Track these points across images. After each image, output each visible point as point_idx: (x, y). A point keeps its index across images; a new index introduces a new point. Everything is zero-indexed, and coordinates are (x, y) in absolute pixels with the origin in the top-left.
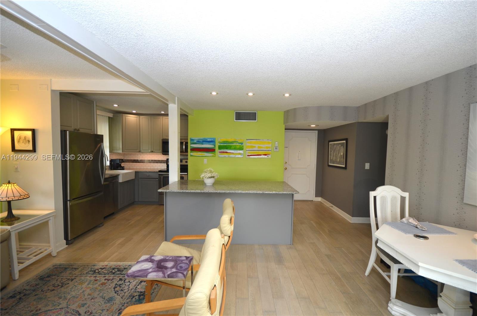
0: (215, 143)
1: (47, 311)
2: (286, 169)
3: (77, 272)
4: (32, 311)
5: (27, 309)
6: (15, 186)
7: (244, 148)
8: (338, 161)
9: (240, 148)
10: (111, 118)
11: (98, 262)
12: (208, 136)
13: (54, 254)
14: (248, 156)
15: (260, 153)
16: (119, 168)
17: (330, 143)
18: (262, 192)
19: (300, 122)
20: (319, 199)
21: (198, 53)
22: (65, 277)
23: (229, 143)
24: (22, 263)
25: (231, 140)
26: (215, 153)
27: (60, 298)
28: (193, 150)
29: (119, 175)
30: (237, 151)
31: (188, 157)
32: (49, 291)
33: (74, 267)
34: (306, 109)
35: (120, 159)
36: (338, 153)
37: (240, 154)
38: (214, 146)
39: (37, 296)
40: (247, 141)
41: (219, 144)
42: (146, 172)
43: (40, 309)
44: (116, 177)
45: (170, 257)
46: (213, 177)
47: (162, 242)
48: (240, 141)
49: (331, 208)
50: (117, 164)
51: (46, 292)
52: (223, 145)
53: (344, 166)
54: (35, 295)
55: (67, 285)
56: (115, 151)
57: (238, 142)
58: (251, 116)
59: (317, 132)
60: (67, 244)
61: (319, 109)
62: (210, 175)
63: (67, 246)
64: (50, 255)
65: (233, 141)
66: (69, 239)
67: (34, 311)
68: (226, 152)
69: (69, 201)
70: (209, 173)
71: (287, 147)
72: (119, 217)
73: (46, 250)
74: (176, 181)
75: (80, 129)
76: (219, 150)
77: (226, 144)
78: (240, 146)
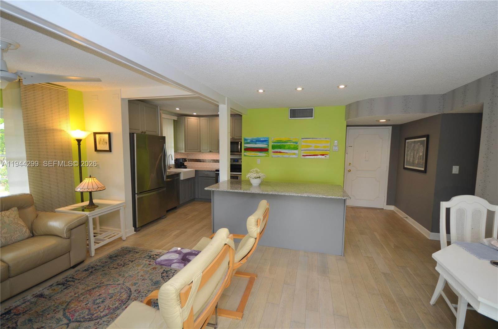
0: (268, 142)
1: (108, 285)
2: (350, 171)
3: (137, 255)
4: (97, 283)
5: (94, 282)
6: (95, 180)
7: (299, 147)
8: (416, 162)
9: (295, 148)
10: (176, 120)
11: (155, 249)
12: (262, 135)
13: (124, 238)
14: (303, 156)
15: (317, 152)
16: (182, 167)
17: (407, 141)
18: (306, 196)
19: (364, 118)
20: (392, 208)
21: (229, 51)
22: (127, 259)
23: (283, 143)
24: (98, 243)
25: (284, 139)
26: (268, 153)
27: (120, 275)
28: (247, 149)
29: (180, 173)
30: (292, 151)
31: (241, 157)
32: (114, 268)
33: (136, 251)
34: (371, 101)
35: (183, 159)
36: (417, 154)
37: (294, 154)
38: (267, 146)
39: (103, 272)
40: (302, 139)
41: (272, 144)
42: (205, 171)
43: (103, 283)
44: (178, 175)
45: (196, 252)
46: (259, 177)
47: (202, 237)
48: (294, 141)
49: (404, 218)
50: (181, 162)
51: (111, 269)
52: (276, 145)
53: (423, 169)
54: (103, 271)
55: (127, 266)
56: (179, 151)
57: (292, 141)
58: (307, 113)
59: (391, 128)
60: (135, 231)
61: (388, 101)
62: (255, 175)
63: (135, 232)
64: (120, 239)
65: (287, 141)
66: (137, 227)
67: (99, 284)
68: (280, 152)
69: (137, 194)
70: (255, 173)
71: (351, 146)
72: (180, 211)
73: (118, 234)
74: (226, 181)
75: (146, 132)
76: (272, 150)
77: (279, 144)
78: (295, 146)
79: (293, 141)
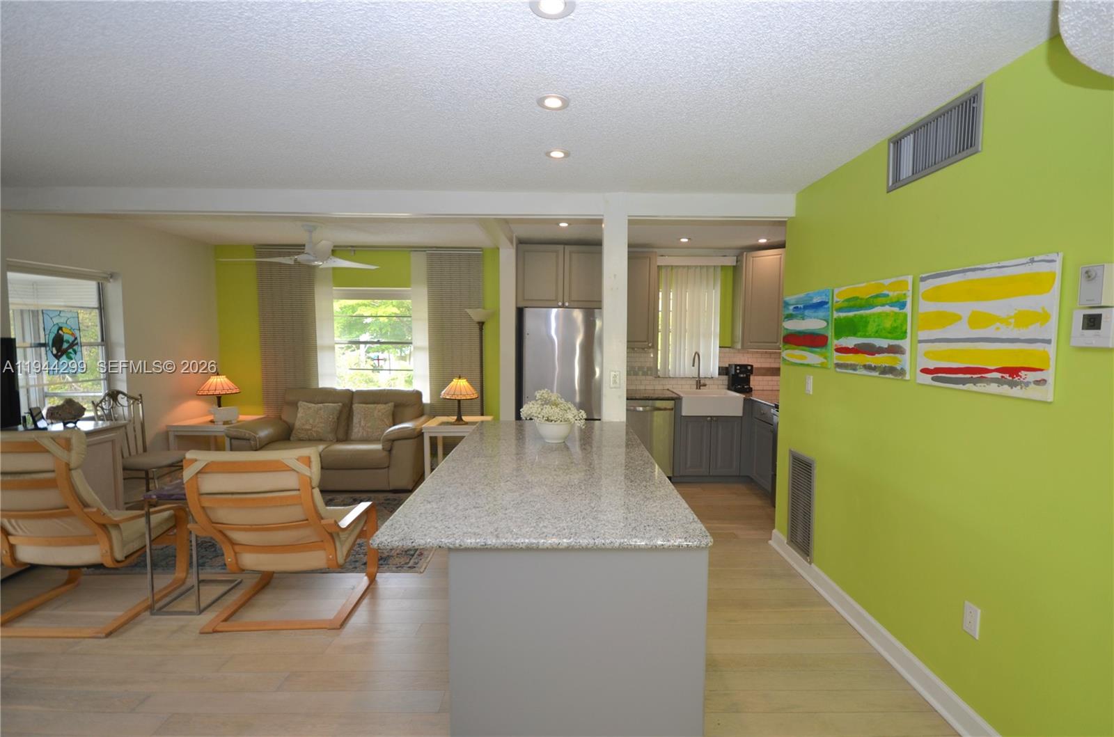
0: (830, 309)
23: (861, 308)
26: (826, 354)
38: (825, 324)
40: (921, 284)
41: (836, 315)
42: (762, 403)
48: (893, 296)
52: (845, 318)
57: (887, 297)
65: (873, 297)
76: (836, 341)
77: (851, 314)
78: (895, 321)
79: (891, 294)
